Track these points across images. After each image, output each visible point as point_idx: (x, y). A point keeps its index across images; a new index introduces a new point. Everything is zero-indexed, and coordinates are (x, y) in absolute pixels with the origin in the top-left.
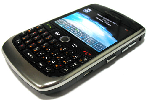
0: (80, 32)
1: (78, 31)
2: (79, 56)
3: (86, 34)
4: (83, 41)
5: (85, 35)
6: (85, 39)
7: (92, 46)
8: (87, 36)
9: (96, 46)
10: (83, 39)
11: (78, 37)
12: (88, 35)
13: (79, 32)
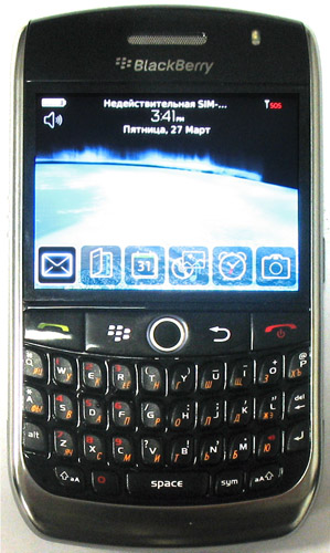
0: (163, 258)
1: (152, 260)
2: (275, 362)
3: (190, 249)
4: (211, 287)
5: (190, 257)
6: (210, 274)
7: (259, 283)
8: (200, 256)
9: (267, 273)
10: (203, 278)
11: (180, 282)
12: (197, 248)
13: (161, 263)
